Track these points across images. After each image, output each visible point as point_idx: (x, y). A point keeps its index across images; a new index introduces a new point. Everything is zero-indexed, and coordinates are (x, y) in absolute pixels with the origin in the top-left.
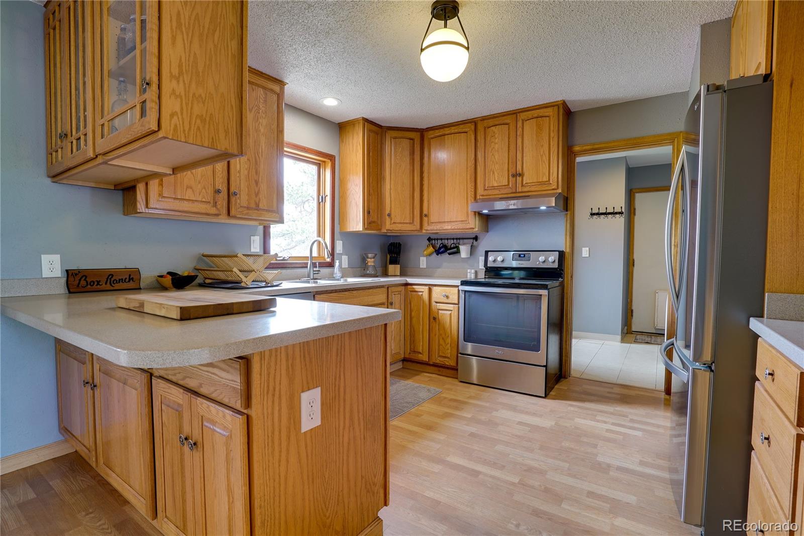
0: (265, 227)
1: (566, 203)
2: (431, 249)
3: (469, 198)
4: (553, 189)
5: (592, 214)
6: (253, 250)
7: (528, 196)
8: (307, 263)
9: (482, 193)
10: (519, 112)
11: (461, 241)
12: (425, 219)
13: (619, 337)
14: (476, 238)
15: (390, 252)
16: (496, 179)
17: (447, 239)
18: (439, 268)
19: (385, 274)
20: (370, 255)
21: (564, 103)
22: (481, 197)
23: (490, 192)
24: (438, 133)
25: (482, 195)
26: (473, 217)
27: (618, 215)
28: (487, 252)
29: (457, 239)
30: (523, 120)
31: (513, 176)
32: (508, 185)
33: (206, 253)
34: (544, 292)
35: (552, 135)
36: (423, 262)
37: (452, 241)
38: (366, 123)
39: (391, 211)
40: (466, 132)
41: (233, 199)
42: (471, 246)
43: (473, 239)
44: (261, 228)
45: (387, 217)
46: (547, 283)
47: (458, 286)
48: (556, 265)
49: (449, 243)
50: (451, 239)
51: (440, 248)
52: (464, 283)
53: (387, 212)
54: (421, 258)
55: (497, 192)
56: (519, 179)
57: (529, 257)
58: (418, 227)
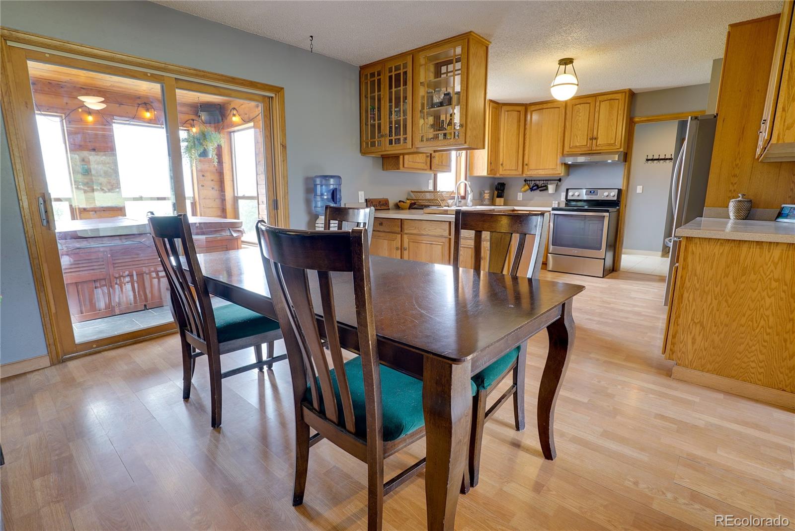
0: (435, 175)
1: (626, 157)
2: (527, 187)
3: (559, 153)
4: (618, 149)
5: (648, 160)
6: (430, 188)
7: (600, 153)
8: (455, 197)
9: (568, 150)
10: (598, 96)
11: (549, 182)
12: (526, 167)
13: (660, 253)
14: (560, 180)
15: (497, 189)
16: (579, 141)
17: (539, 180)
18: (532, 200)
19: (493, 204)
20: (486, 192)
21: (630, 90)
22: (567, 153)
23: (573, 150)
24: (538, 107)
25: (568, 152)
26: (561, 166)
27: (668, 161)
28: (567, 190)
29: (546, 180)
30: (600, 101)
31: (591, 139)
32: (587, 145)
33: (413, 190)
34: (607, 214)
35: (619, 112)
36: (520, 196)
37: (542, 182)
38: (491, 103)
39: (503, 162)
40: (559, 108)
41: (433, 160)
42: (557, 185)
43: (558, 180)
44: (433, 175)
45: (500, 166)
46: (608, 209)
47: (550, 211)
48: (615, 198)
49: (540, 183)
50: (541, 180)
51: (533, 187)
52: (554, 209)
53: (501, 163)
54: (519, 194)
55: (579, 150)
56: (594, 141)
57: (598, 193)
58: (521, 173)
